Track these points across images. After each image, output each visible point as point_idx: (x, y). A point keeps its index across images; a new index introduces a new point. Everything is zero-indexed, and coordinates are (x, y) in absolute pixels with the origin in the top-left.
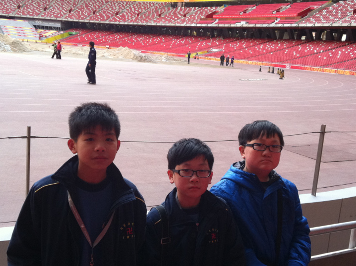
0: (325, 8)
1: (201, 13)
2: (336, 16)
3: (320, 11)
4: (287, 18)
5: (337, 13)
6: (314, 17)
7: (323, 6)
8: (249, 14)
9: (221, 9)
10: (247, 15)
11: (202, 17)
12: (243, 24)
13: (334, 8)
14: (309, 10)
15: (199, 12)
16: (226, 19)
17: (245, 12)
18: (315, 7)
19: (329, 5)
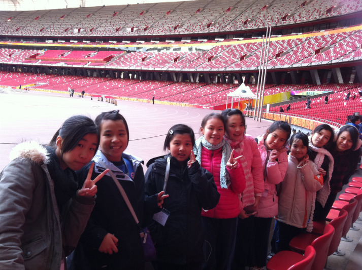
0: (122, 56)
1: (25, 54)
2: (131, 63)
3: (119, 58)
4: (96, 62)
5: (131, 60)
6: (115, 62)
7: (121, 54)
8: (66, 57)
9: (42, 52)
10: (64, 58)
11: (26, 57)
12: (62, 64)
13: (129, 57)
14: (112, 57)
15: (23, 54)
16: (48, 60)
17: (62, 56)
18: (116, 55)
19: (125, 54)
